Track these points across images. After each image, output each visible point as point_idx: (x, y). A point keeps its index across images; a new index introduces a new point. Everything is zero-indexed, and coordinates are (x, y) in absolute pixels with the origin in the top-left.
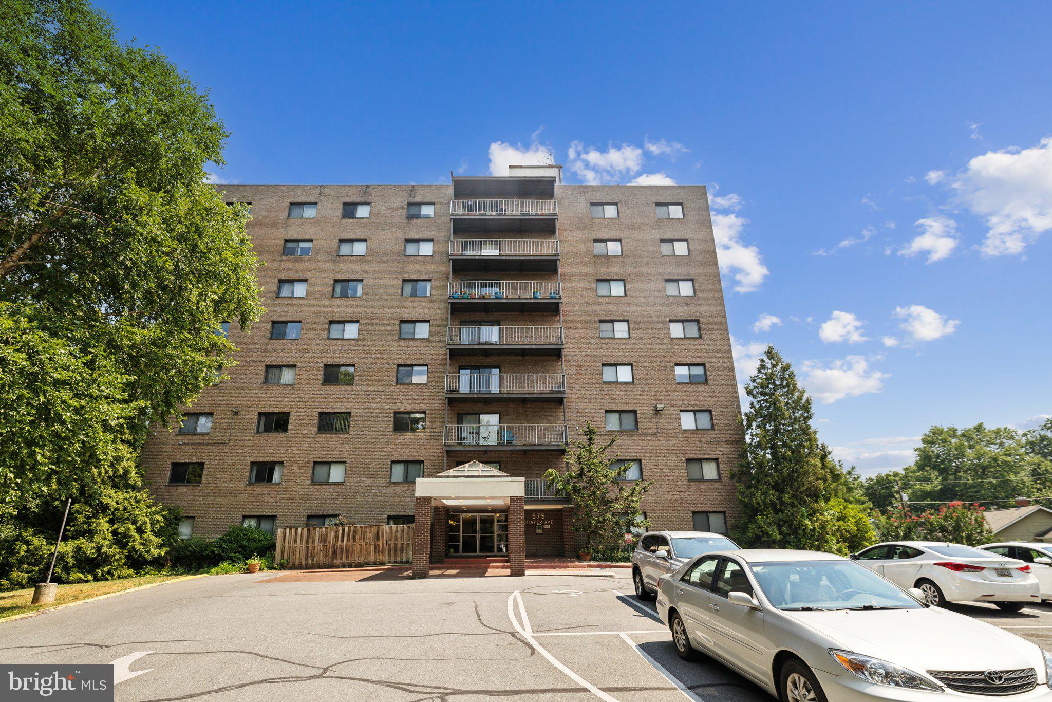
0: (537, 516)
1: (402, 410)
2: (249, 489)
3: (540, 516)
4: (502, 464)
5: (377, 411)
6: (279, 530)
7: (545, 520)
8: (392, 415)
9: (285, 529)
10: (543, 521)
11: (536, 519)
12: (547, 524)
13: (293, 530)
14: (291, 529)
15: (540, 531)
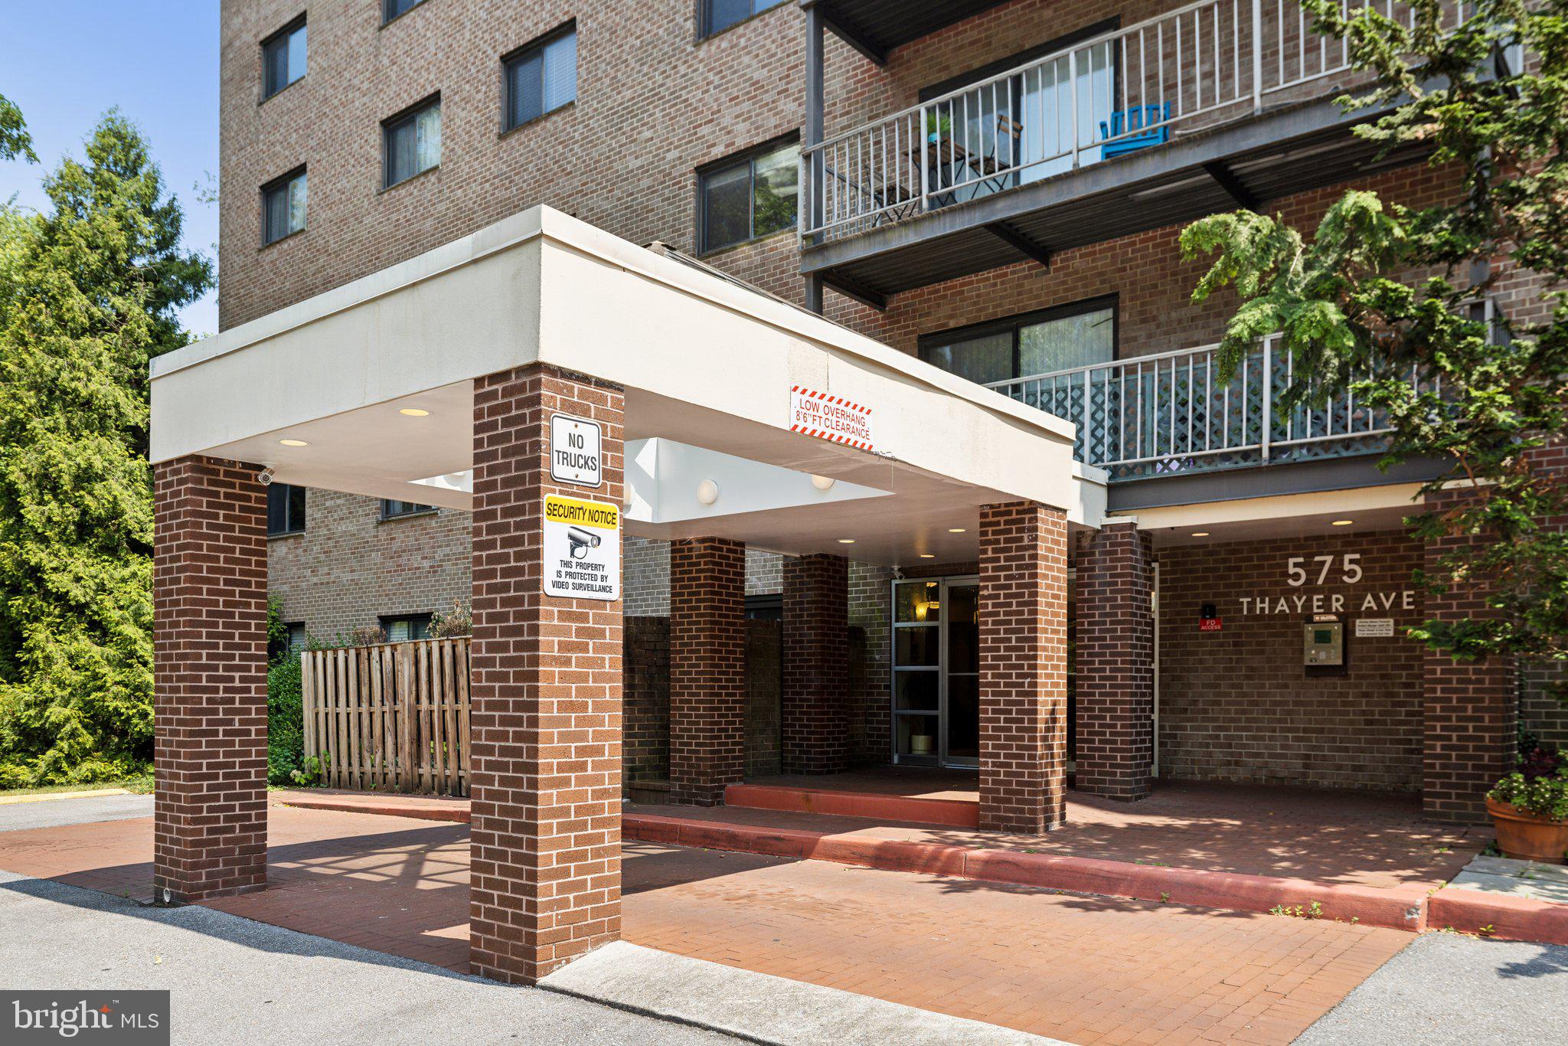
0: (1313, 570)
1: (718, 152)
2: (383, 533)
3: (1337, 570)
4: (1125, 301)
5: (645, 183)
6: (304, 655)
7: (1361, 589)
8: (690, 181)
9: (314, 652)
10: (1354, 596)
11: (1309, 588)
12: (1381, 613)
13: (330, 654)
14: (324, 652)
15: (1330, 655)
